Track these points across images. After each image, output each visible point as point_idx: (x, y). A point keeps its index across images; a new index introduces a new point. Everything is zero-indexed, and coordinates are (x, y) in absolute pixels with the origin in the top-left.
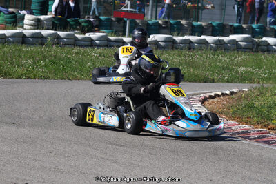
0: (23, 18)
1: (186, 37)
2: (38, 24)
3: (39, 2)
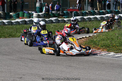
0: (33, 14)
2: (39, 16)
3: (39, 8)
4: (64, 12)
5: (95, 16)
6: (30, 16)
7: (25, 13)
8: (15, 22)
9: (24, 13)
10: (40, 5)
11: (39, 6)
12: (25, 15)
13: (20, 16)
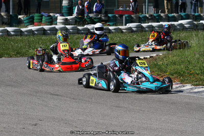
0: (56, 19)
1: (150, 24)
2: (66, 22)
3: (67, 8)
4: (109, 15)
5: (161, 23)
6: (52, 21)
7: (44, 17)
8: (26, 31)
9: (42, 16)
10: (69, 3)
11: (66, 5)
12: (43, 19)
13: (35, 21)
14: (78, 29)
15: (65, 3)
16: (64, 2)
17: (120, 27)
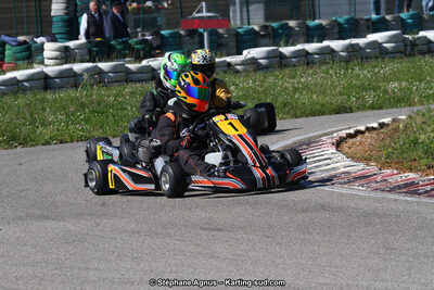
0: (41, 49)
2: (66, 55)
3: (64, 21)
4: (162, 32)
5: (326, 43)
6: (31, 54)
7: (7, 46)
10: (67, 8)
11: (61, 13)
12: (7, 52)
14: (128, 71)
15: (57, 8)
16: (54, 7)
17: (228, 59)
